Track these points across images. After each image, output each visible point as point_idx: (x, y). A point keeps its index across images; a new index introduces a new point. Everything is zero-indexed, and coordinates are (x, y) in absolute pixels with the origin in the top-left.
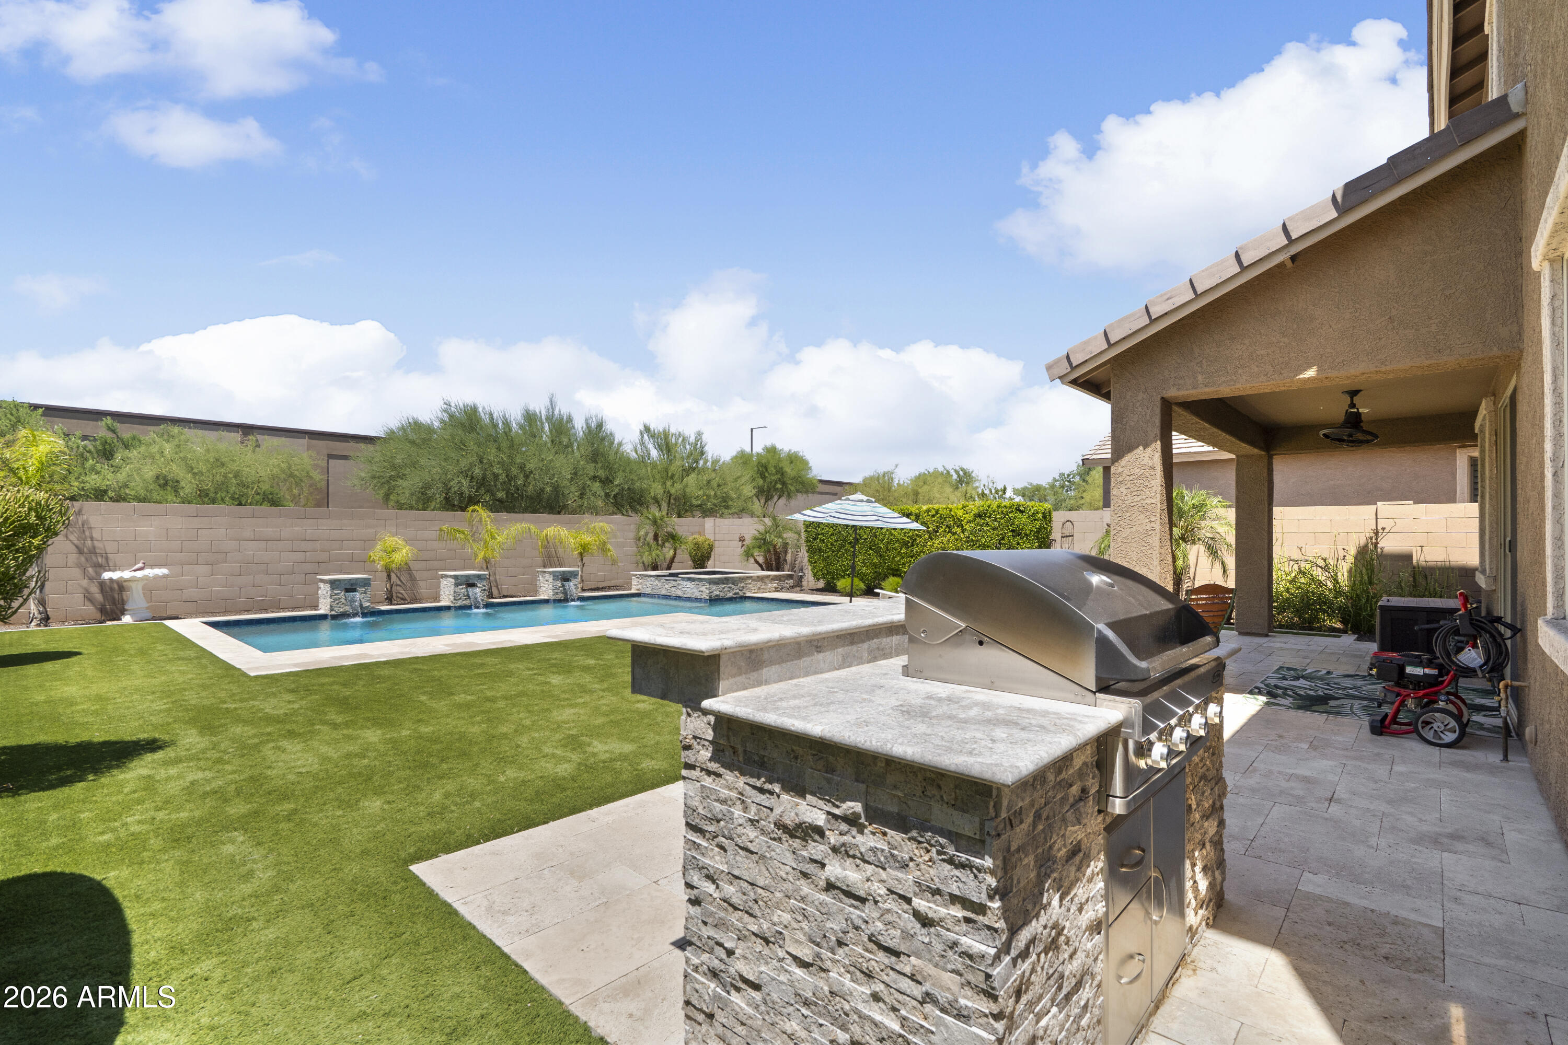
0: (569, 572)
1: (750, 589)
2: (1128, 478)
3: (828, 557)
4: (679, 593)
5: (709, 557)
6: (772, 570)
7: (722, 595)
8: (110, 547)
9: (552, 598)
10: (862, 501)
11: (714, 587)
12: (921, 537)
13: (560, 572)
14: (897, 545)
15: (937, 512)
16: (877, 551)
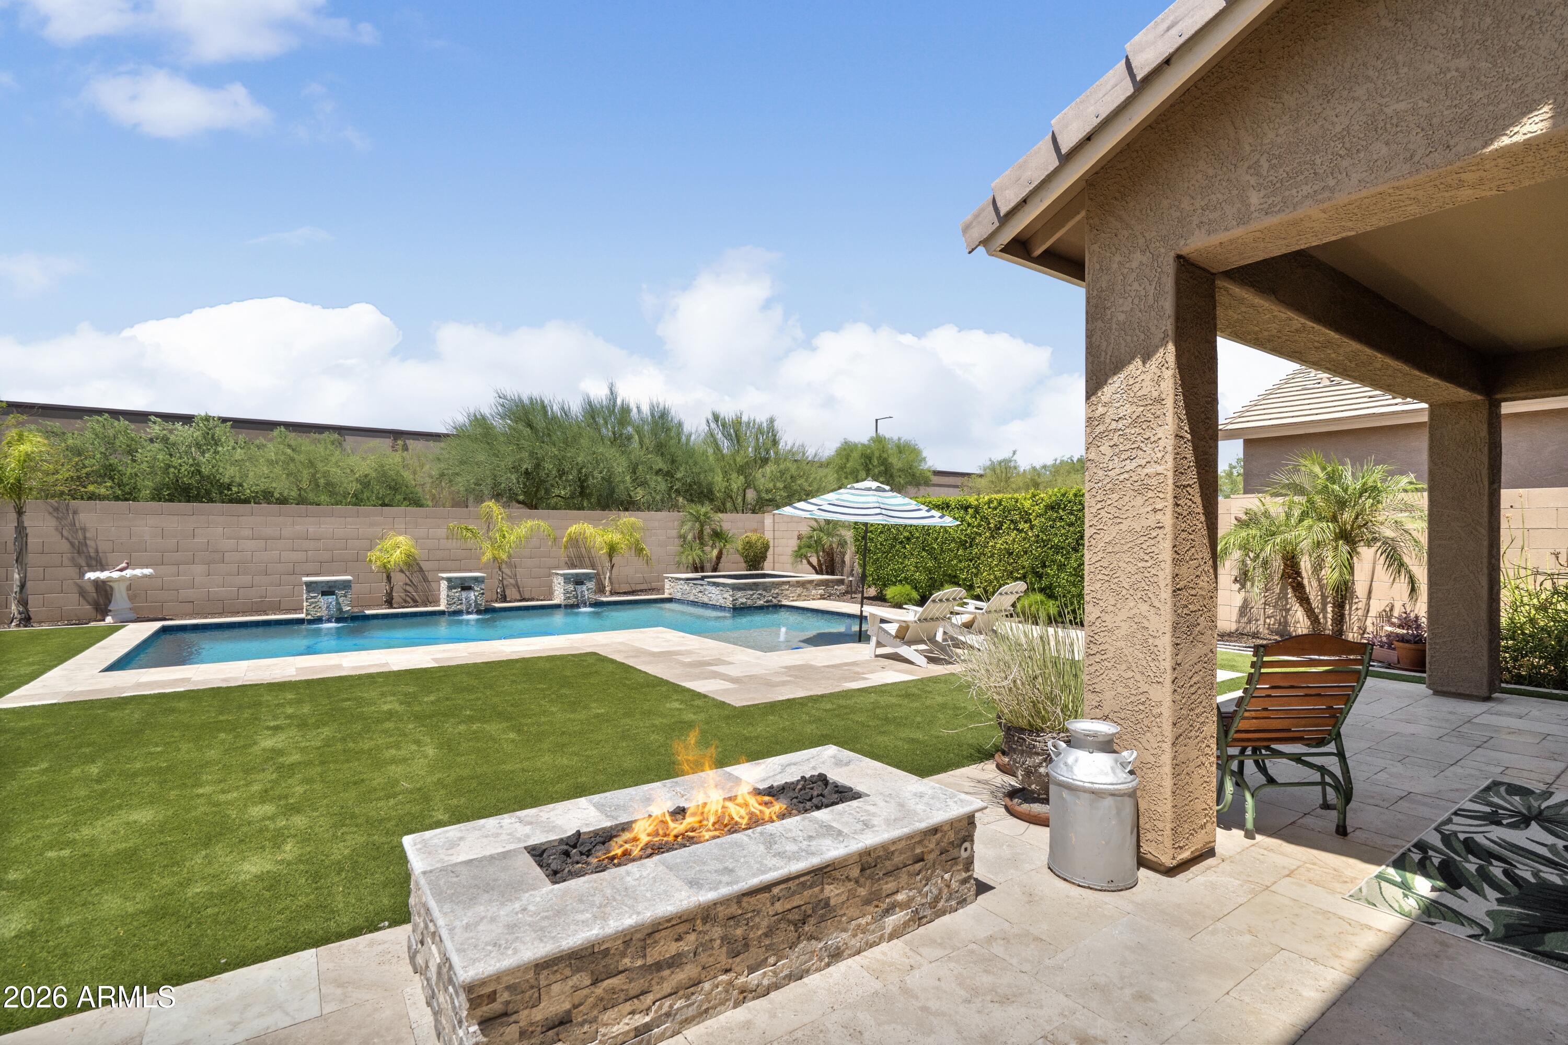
0: (584, 574)
1: (787, 597)
2: (1114, 425)
3: (878, 559)
4: (706, 600)
5: (764, 558)
6: (822, 574)
7: (749, 602)
8: (102, 546)
9: (563, 603)
10: (869, 489)
11: (739, 594)
12: (980, 535)
13: (572, 574)
14: (953, 545)
15: (1000, 504)
16: (931, 552)
